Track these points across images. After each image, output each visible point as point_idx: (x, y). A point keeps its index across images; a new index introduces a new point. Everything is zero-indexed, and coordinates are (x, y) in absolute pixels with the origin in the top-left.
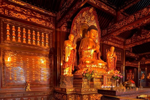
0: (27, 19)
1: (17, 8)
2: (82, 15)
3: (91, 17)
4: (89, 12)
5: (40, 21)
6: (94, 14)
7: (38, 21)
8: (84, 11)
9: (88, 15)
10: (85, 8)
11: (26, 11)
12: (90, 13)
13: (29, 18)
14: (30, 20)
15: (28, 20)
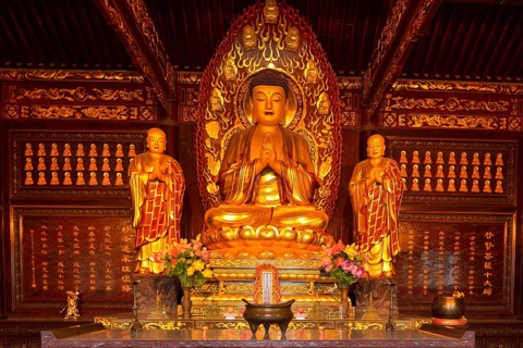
0: (74, 116)
1: (51, 94)
2: (242, 44)
3: (284, 36)
4: (266, 25)
5: (110, 109)
6: (291, 23)
7: (106, 110)
8: (245, 25)
9: (271, 35)
10: (242, 13)
11: (72, 92)
12: (276, 25)
13: (78, 110)
14: (84, 115)
15: (79, 117)
